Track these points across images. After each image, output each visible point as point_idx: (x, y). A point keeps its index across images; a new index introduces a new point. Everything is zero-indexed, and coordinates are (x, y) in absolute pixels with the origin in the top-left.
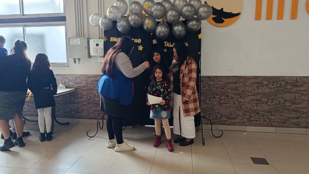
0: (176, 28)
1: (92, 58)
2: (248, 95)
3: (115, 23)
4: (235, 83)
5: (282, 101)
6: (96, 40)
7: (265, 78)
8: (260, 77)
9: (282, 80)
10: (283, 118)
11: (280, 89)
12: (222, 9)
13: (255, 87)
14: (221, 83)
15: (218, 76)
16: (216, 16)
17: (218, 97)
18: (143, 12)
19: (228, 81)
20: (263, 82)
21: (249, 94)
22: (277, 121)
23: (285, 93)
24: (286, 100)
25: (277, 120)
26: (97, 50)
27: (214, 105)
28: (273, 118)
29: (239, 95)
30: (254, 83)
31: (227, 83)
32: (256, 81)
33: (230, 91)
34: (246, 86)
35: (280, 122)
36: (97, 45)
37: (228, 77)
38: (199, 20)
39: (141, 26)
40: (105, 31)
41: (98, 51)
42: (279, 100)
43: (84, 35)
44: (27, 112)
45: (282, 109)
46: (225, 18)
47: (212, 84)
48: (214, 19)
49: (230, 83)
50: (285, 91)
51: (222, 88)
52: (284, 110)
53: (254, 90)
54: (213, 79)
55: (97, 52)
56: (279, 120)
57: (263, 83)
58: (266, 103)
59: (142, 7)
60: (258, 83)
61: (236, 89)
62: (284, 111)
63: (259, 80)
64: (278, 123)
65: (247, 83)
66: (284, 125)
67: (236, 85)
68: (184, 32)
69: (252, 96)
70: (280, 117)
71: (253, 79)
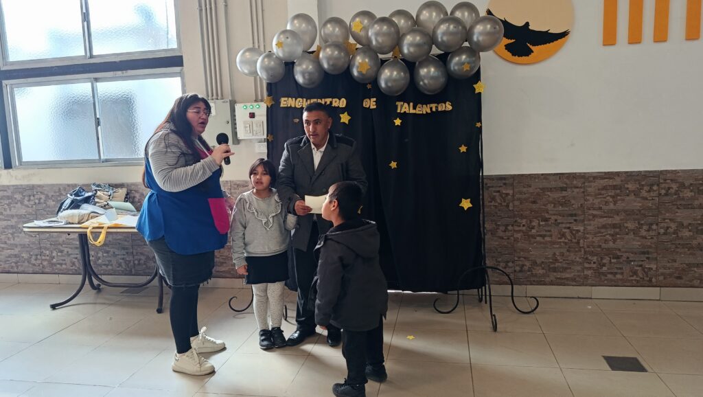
0: (423, 71)
1: (242, 144)
2: (594, 216)
3: (289, 65)
4: (563, 189)
5: (673, 226)
6: (249, 104)
7: (630, 175)
8: (618, 174)
9: (672, 180)
10: (676, 265)
11: (667, 199)
12: (527, 24)
13: (608, 198)
14: (531, 190)
15: (522, 175)
16: (513, 41)
17: (524, 221)
18: (351, 41)
19: (546, 184)
20: (626, 186)
21: (595, 212)
22: (662, 274)
23: (678, 208)
24: (681, 225)
25: (661, 271)
26: (251, 126)
27: (516, 240)
28: (654, 267)
29: (571, 215)
30: (605, 188)
31: (543, 189)
32: (611, 182)
33: (550, 207)
34: (588, 195)
35: (670, 275)
36: (252, 115)
37: (545, 176)
38: (474, 51)
39: (348, 71)
40: (270, 86)
41: (255, 128)
42: (666, 225)
43: (222, 95)
44: (104, 267)
45: (674, 246)
46: (534, 45)
47: (511, 192)
48: (508, 47)
49: (551, 190)
50: (678, 203)
51: (534, 202)
52: (677, 247)
53: (607, 203)
54: (511, 181)
55: (252, 131)
56: (668, 271)
57: (628, 188)
58: (636, 232)
59: (347, 30)
60: (615, 187)
61: (565, 203)
62: (678, 250)
63: (617, 181)
64: (664, 279)
65: (589, 189)
66: (679, 282)
67: (564, 193)
68: (442, 80)
69: (602, 217)
70: (668, 265)
71: (602, 178)
